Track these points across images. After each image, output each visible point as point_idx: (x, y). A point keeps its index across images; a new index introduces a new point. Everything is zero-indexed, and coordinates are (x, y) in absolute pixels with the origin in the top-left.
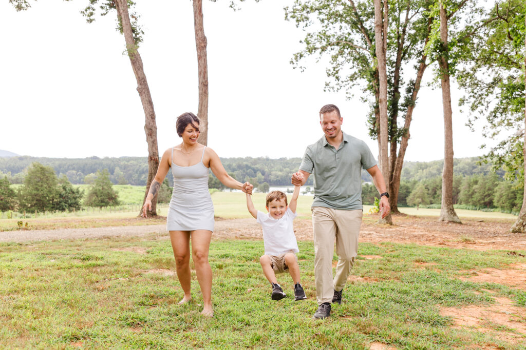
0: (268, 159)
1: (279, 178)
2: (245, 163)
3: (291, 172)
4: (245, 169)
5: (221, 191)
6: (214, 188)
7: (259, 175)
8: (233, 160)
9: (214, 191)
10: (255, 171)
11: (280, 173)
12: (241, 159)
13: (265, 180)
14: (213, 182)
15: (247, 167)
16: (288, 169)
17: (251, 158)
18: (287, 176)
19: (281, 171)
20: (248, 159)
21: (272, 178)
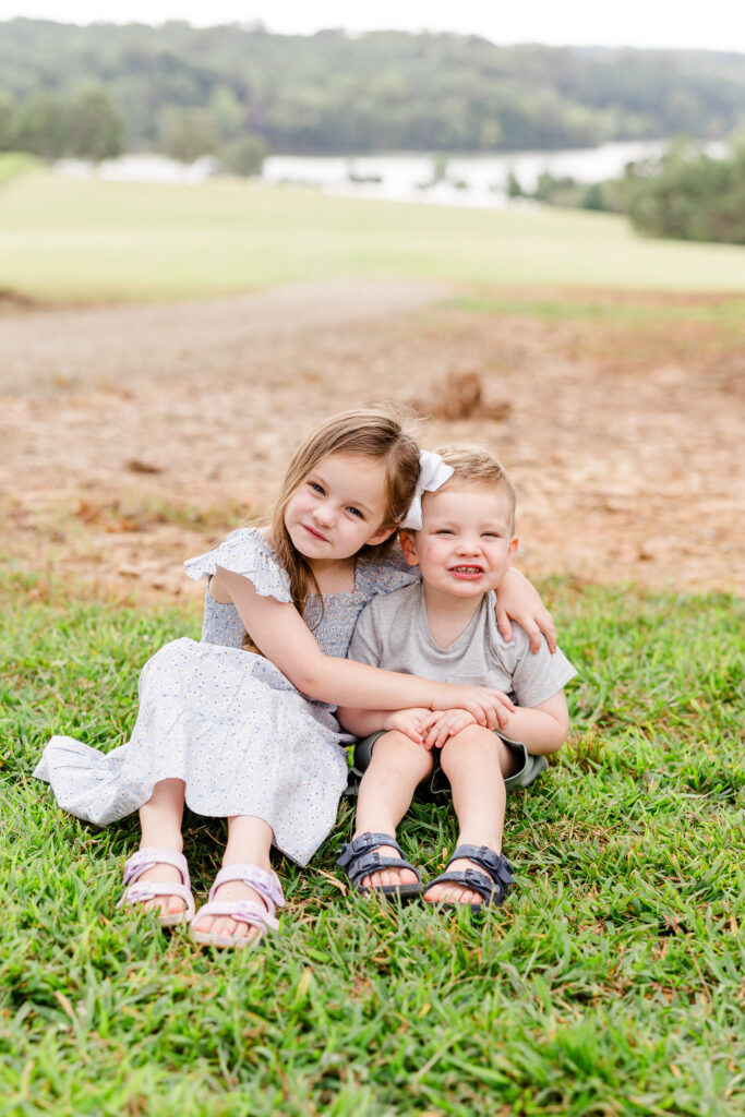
0: (261, 34)
2: (158, 46)
3: (362, 93)
4: (159, 74)
7: (225, 103)
8: (105, 30)
10: (206, 84)
11: (314, 97)
13: (252, 126)
15: (169, 64)
17: (185, 27)
18: (347, 108)
19: (320, 82)
20: (174, 28)
21: (281, 116)
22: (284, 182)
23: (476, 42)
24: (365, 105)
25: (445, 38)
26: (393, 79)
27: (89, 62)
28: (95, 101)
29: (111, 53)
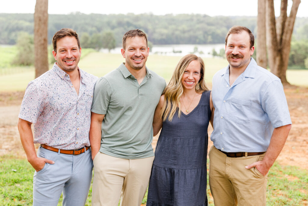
0: (152, 15)
1: (164, 37)
2: (126, 20)
3: (177, 30)
4: (126, 27)
5: (98, 51)
6: (90, 47)
8: (113, 16)
9: (90, 52)
11: (165, 31)
12: (122, 16)
14: (89, 42)
16: (173, 27)
17: (133, 14)
18: (173, 34)
19: (166, 28)
21: (156, 36)
22: (156, 53)
23: (205, 16)
24: (177, 33)
25: (198, 15)
26: (184, 26)
27: (109, 24)
28: (109, 35)
29: (114, 22)
